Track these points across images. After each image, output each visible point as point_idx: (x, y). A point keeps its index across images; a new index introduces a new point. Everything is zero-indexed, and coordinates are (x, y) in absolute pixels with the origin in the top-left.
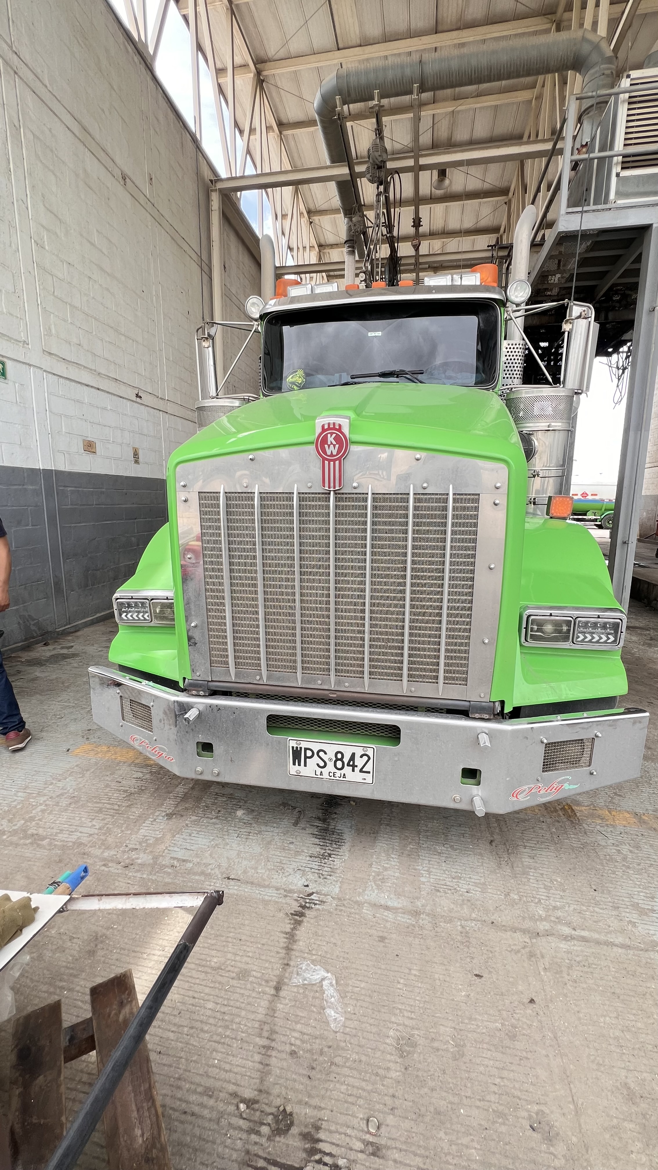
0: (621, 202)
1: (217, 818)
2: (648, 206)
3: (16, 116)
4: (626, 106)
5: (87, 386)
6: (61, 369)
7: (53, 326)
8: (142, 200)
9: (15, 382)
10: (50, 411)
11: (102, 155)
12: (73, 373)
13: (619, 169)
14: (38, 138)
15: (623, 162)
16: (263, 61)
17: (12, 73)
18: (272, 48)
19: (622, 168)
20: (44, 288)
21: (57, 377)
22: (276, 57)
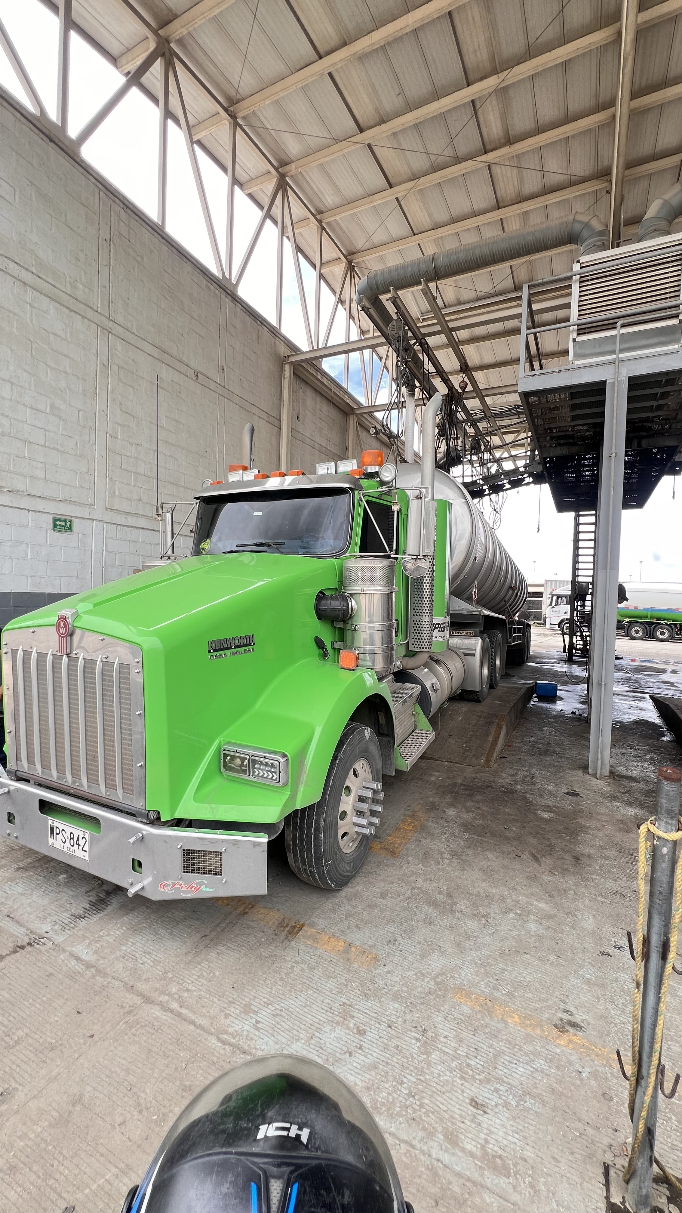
0: (578, 363)
1: (44, 877)
2: (601, 365)
3: (106, 359)
4: (578, 285)
5: (143, 529)
6: (120, 519)
7: (117, 490)
8: (213, 386)
9: (78, 533)
10: (107, 551)
11: (177, 365)
12: (131, 521)
13: (575, 335)
14: (122, 368)
15: (578, 330)
16: (354, 253)
17: (107, 333)
18: (360, 243)
19: (578, 334)
20: (113, 466)
21: (115, 526)
22: (362, 249)
